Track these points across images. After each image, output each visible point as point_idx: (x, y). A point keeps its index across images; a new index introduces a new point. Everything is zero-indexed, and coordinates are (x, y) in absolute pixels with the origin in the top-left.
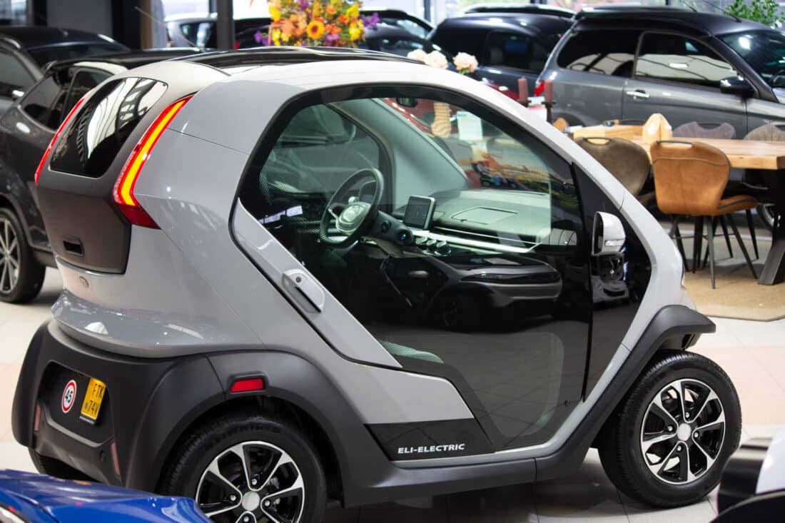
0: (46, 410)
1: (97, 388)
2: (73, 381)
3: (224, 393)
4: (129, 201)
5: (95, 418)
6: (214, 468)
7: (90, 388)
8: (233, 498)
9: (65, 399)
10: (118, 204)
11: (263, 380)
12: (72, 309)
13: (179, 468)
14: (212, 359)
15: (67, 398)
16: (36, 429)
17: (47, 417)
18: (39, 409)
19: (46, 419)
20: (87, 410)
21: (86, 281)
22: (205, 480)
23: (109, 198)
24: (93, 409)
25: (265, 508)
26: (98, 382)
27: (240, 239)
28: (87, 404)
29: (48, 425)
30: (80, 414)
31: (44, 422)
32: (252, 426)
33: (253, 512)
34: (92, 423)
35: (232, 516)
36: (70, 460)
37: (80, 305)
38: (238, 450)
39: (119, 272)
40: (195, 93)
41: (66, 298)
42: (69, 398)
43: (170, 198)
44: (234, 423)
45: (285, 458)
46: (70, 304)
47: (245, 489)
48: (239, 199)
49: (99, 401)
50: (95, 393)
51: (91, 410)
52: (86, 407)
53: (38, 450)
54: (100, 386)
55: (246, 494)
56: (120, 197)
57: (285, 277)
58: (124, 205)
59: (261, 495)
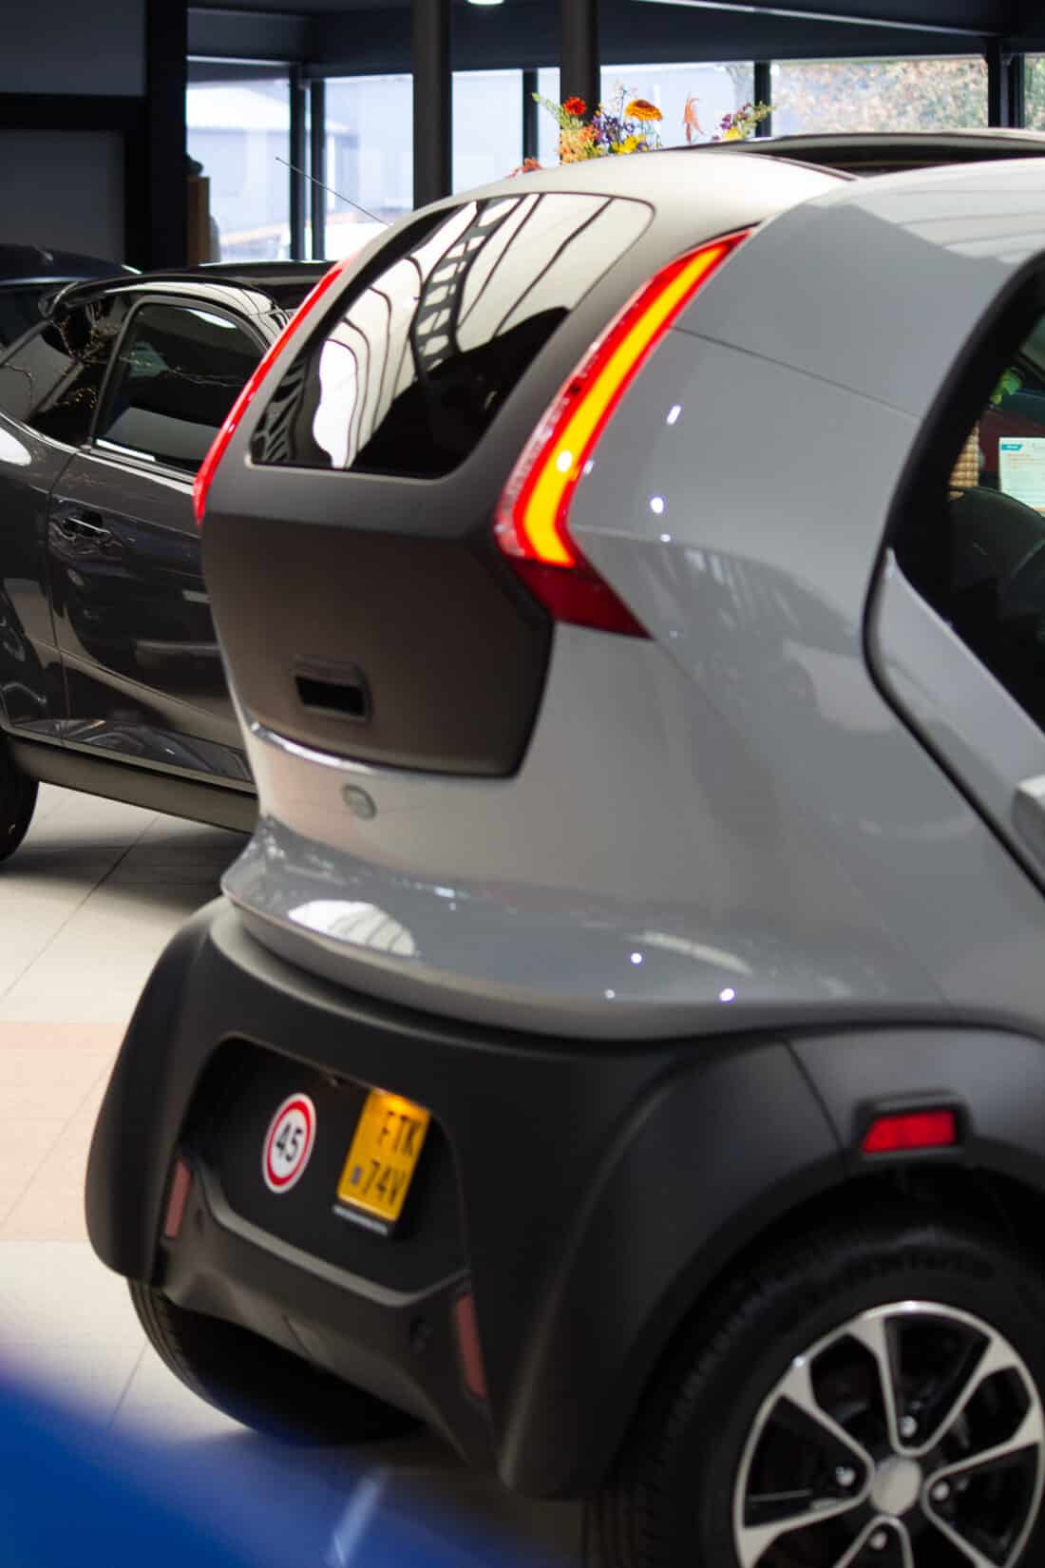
0: (206, 1177)
1: (393, 1125)
2: (302, 1098)
3: (844, 1156)
4: (550, 548)
5: (391, 1213)
6: (797, 1384)
7: (370, 1123)
8: (846, 1477)
9: (275, 1150)
10: (512, 560)
11: (955, 1115)
12: (290, 868)
13: (695, 1385)
14: (804, 1047)
15: (281, 1146)
16: (171, 1228)
17: (211, 1203)
18: (182, 1174)
19: (207, 1204)
20: (358, 1189)
21: (369, 799)
22: (770, 1426)
23: (483, 539)
24: (381, 1188)
25: (936, 1504)
26: (398, 1105)
27: (894, 678)
28: (358, 1171)
29: (215, 1221)
30: (335, 1200)
31: (201, 1218)
32: (915, 1255)
33: (902, 1517)
34: (382, 1229)
35: (839, 1532)
36: (294, 1334)
37: (314, 859)
38: (871, 1328)
39: (492, 770)
40: (755, 225)
41: (271, 840)
42: (289, 1148)
43: (666, 538)
44: (862, 1248)
45: (1000, 1356)
46: (282, 854)
47: (880, 1448)
48: (891, 555)
49: (404, 1165)
50: (388, 1140)
51: (373, 1191)
52: (355, 1180)
53: (175, 1293)
54: (404, 1118)
55: (884, 1466)
56: (523, 538)
57: (1022, 799)
58: (533, 563)
59: (926, 1465)
